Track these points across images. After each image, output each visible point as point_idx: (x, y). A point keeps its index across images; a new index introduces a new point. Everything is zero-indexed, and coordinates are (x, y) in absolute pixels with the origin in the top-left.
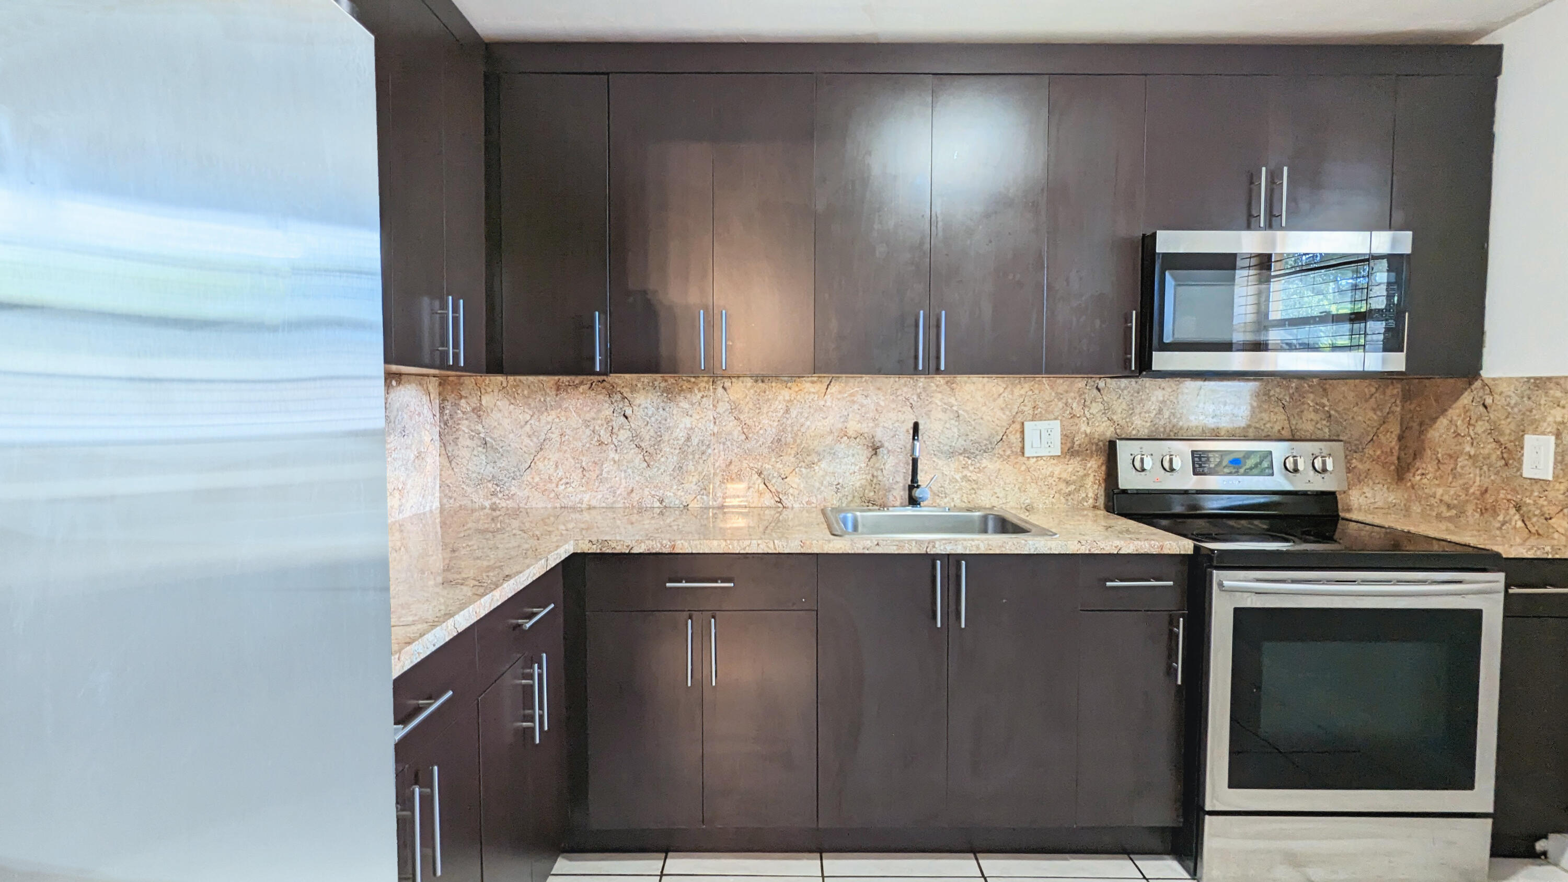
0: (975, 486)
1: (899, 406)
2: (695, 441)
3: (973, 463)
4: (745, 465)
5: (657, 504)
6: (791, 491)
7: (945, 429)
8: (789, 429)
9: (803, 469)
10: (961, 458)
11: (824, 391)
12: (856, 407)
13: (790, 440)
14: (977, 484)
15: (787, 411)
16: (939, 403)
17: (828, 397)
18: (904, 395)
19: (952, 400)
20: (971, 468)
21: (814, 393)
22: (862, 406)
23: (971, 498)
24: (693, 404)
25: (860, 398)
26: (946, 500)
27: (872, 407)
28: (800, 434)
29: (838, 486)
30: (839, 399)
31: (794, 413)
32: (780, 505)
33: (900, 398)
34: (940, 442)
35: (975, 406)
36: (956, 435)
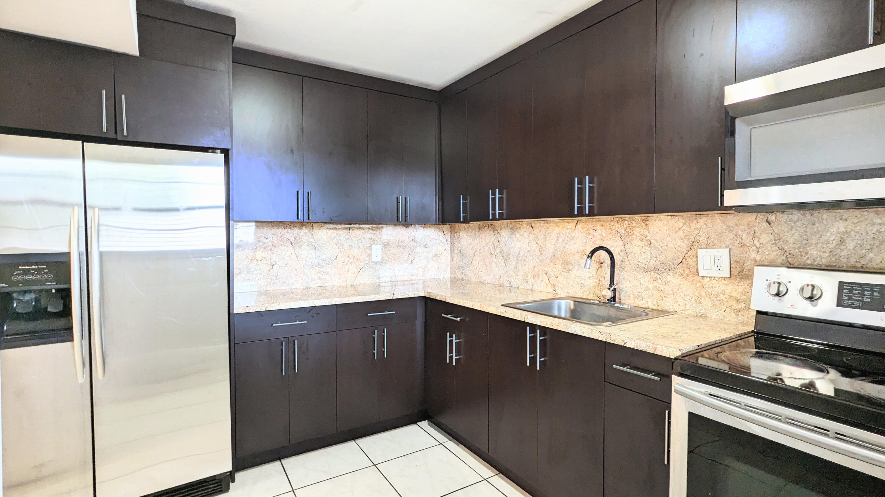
0: (662, 295)
1: (613, 236)
2: (521, 255)
3: (661, 277)
4: (540, 268)
5: (509, 285)
6: (560, 285)
7: (642, 253)
8: (559, 250)
9: (565, 273)
10: (653, 274)
11: (574, 227)
12: (590, 237)
13: (559, 256)
14: (663, 293)
15: (558, 240)
16: (638, 235)
17: (576, 231)
18: (616, 229)
19: (646, 232)
20: (660, 281)
21: (570, 229)
22: (594, 236)
23: (659, 302)
24: (521, 236)
25: (592, 232)
26: (642, 302)
27: (599, 237)
28: (563, 252)
29: (582, 285)
30: (582, 232)
31: (561, 240)
32: (555, 292)
33: (614, 231)
34: (638, 262)
35: (662, 237)
36: (649, 257)
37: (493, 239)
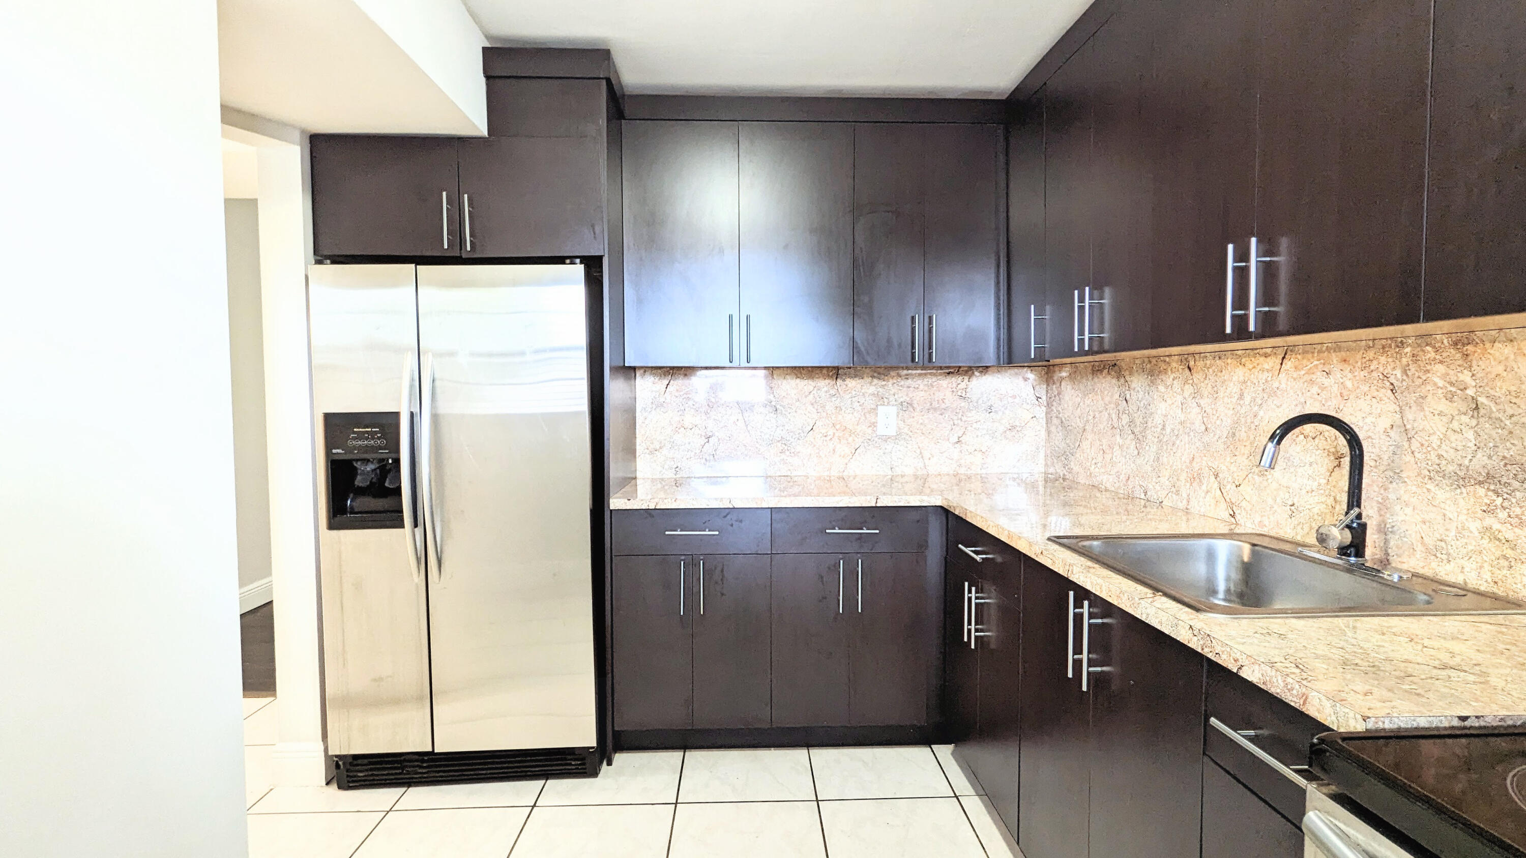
0: (1509, 553)
1: (1373, 388)
2: (1168, 430)
3: (1506, 504)
4: (1204, 463)
5: (1143, 496)
6: (1244, 504)
7: (1450, 433)
8: (1243, 420)
9: (1256, 477)
10: (1481, 491)
11: (1279, 367)
12: (1315, 389)
13: (1243, 435)
14: (1513, 549)
15: (1241, 397)
16: (1441, 383)
17: (1282, 375)
18: (1381, 369)
19: (1466, 377)
20: (1503, 515)
21: (1268, 371)
22: (1323, 388)
23: (1500, 574)
24: (1167, 387)
25: (1319, 377)
26: (1449, 567)
27: (1335, 389)
28: (1253, 427)
29: (1293, 508)
30: (1295, 379)
31: (1247, 399)
32: (1233, 519)
33: (1375, 374)
34: (1440, 456)
35: (1513, 388)
36: (1471, 445)
37: (1117, 396)
